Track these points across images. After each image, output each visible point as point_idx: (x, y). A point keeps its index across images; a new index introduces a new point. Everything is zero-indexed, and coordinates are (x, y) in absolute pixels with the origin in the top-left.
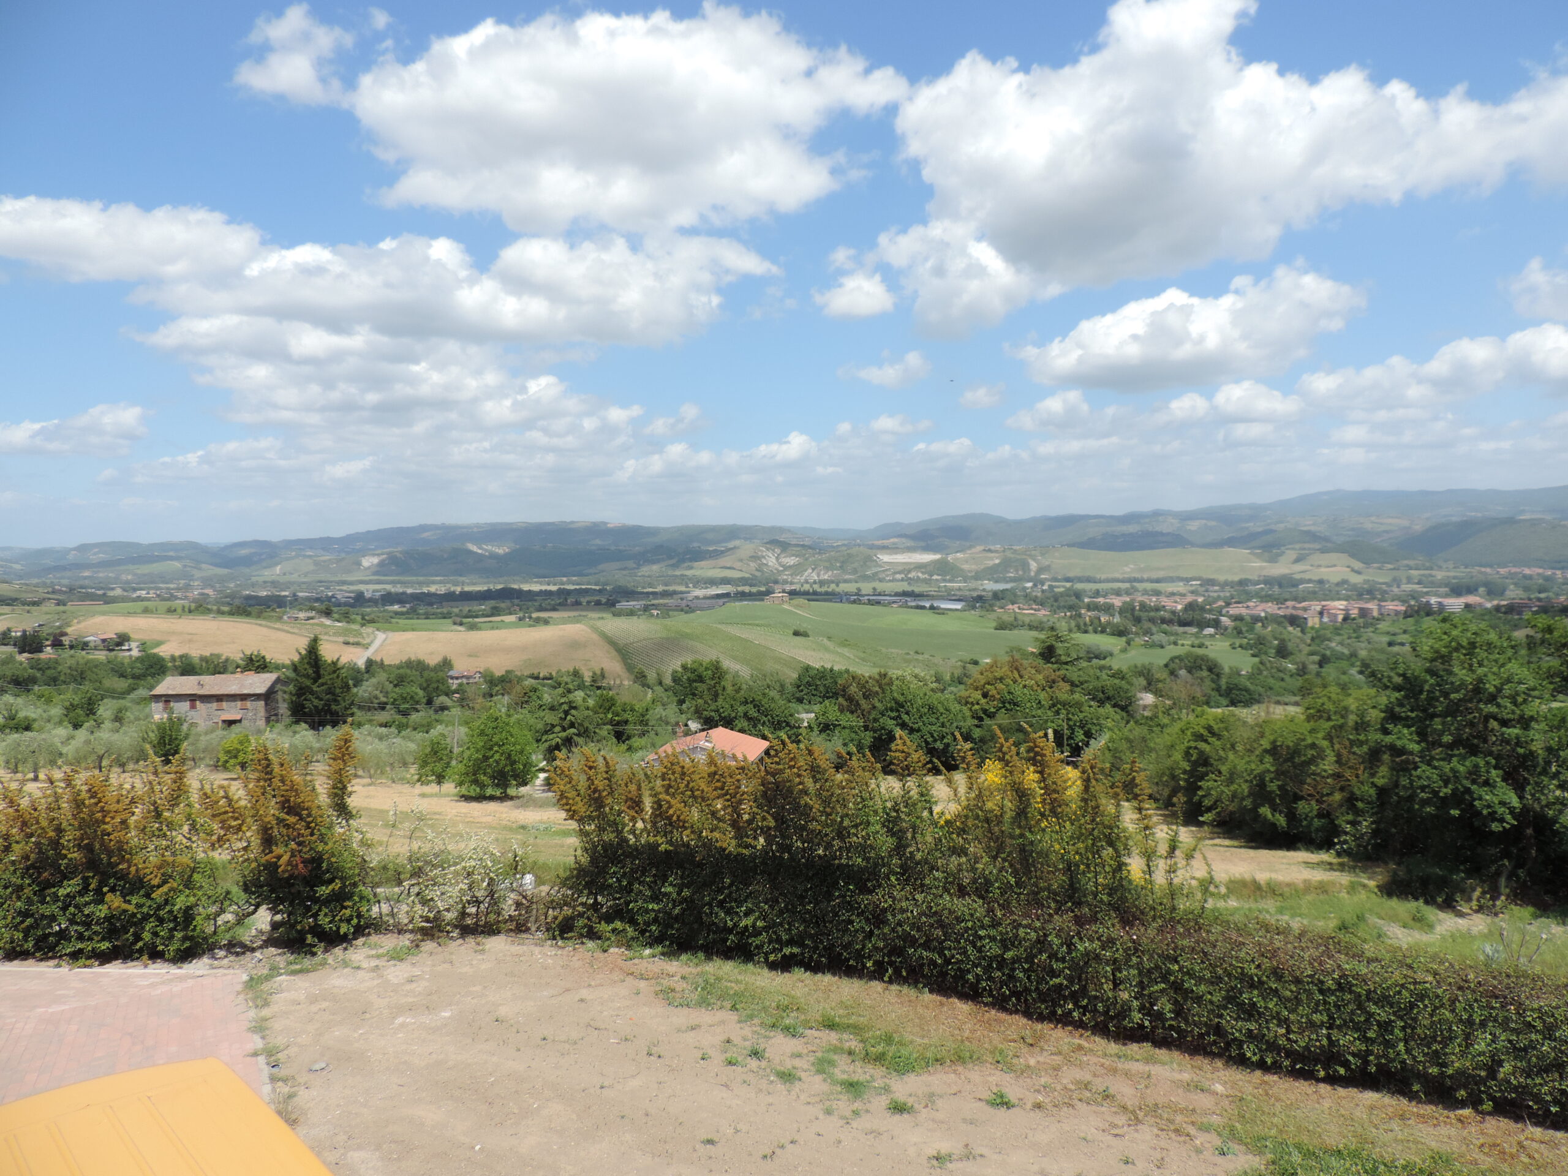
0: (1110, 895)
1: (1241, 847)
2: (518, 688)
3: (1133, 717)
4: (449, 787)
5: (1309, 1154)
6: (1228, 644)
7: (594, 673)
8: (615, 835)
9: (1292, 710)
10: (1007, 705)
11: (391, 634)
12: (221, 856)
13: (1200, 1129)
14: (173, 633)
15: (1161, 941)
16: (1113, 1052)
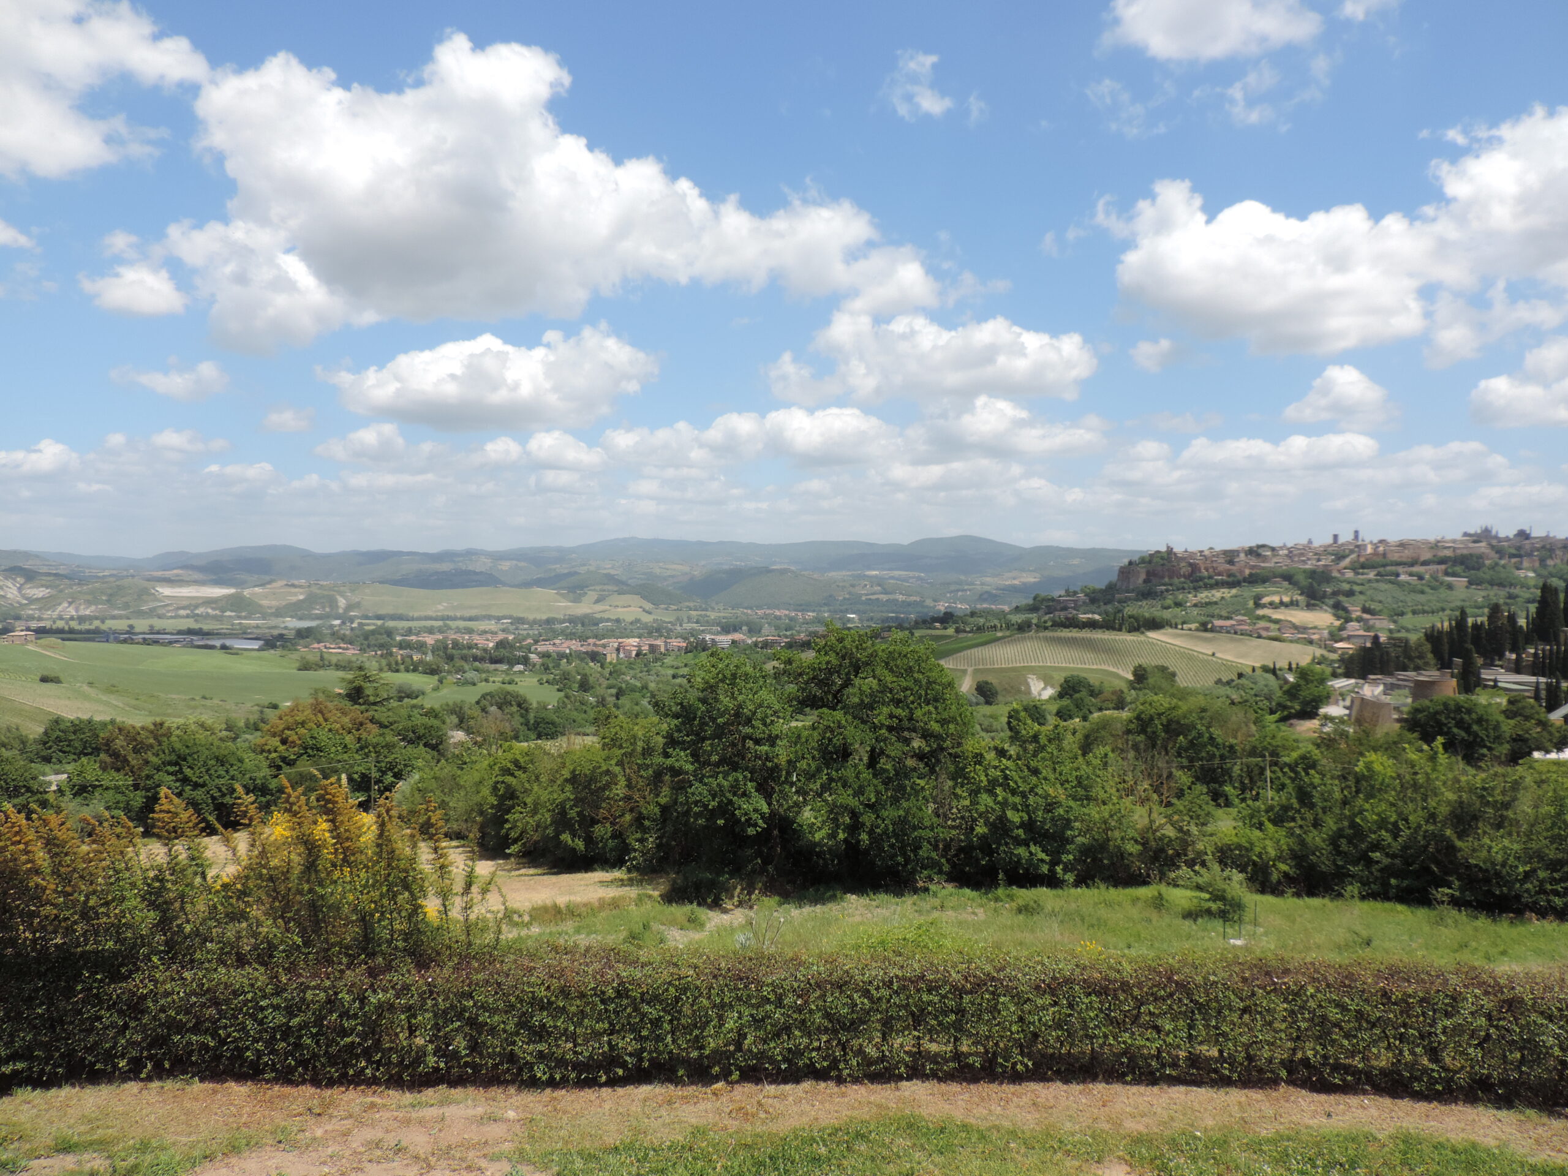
0: (405, 940)
1: (544, 874)
3: (443, 755)
5: (590, 1157)
6: (536, 680)
9: (589, 740)
10: (309, 751)
13: (492, 1160)
15: (456, 979)
16: (407, 1103)
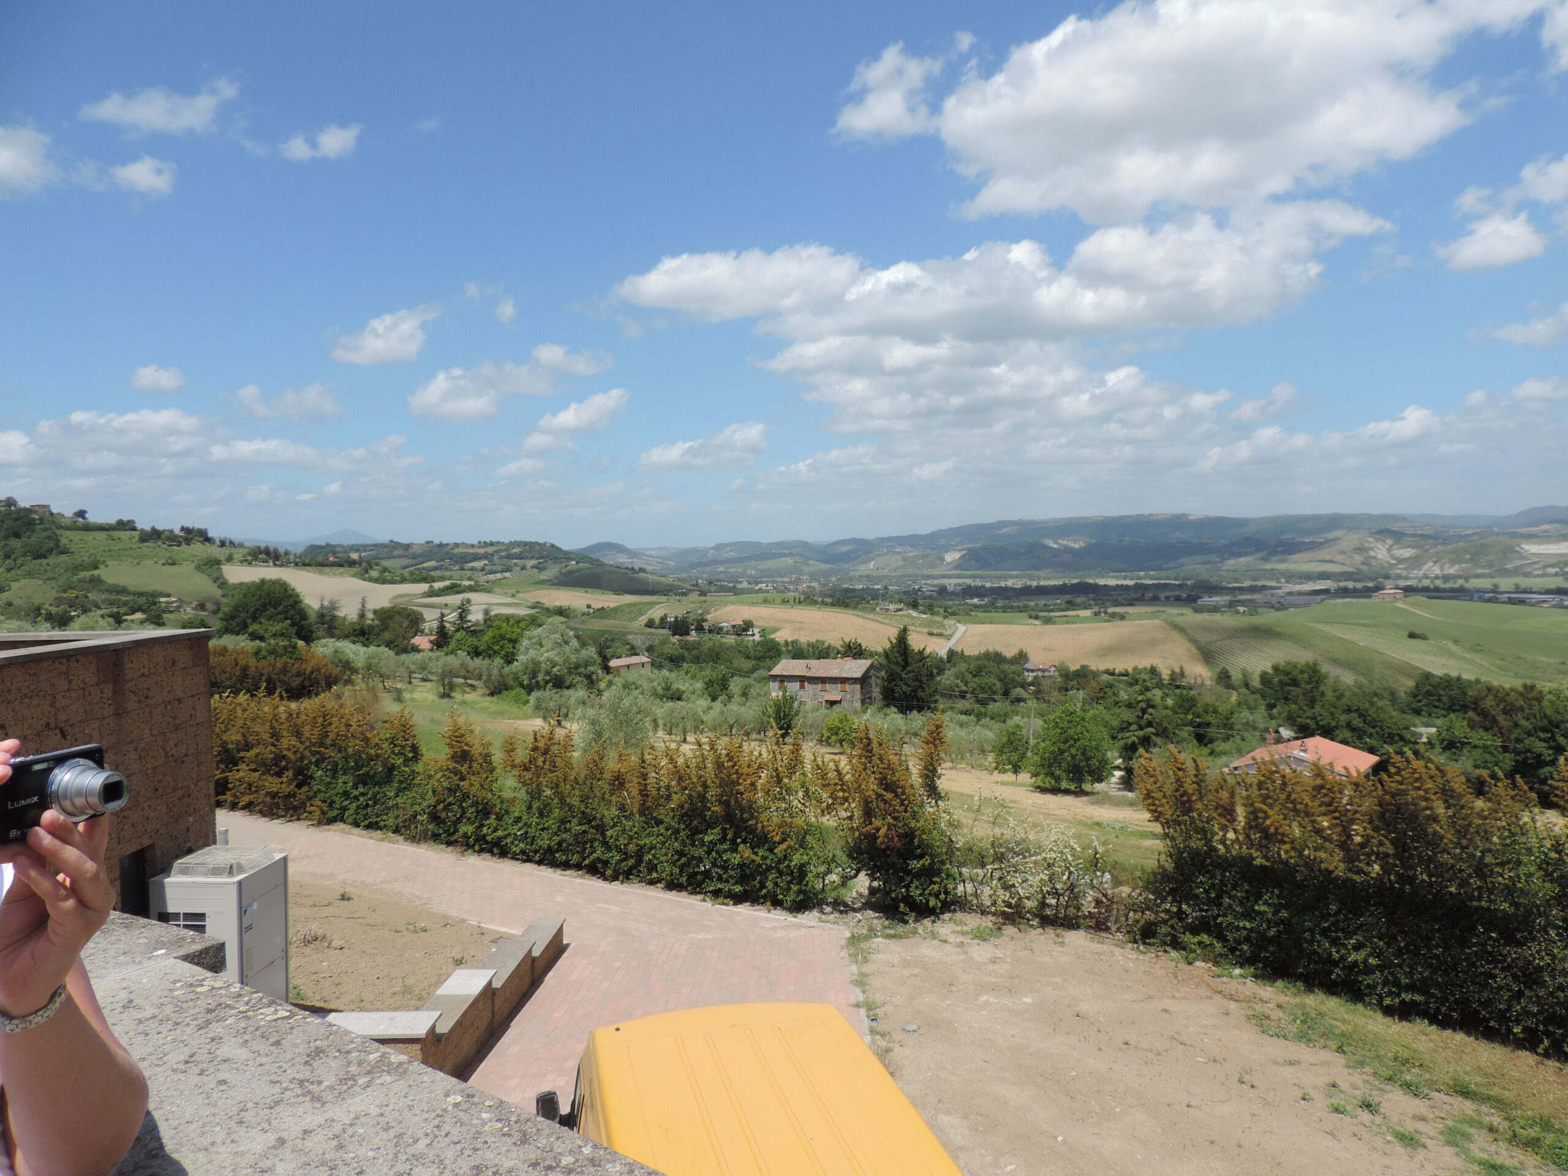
2: (1094, 684)
4: (1025, 777)
7: (1173, 672)
8: (1203, 842)
11: (971, 626)
12: (829, 821)
14: (786, 621)
